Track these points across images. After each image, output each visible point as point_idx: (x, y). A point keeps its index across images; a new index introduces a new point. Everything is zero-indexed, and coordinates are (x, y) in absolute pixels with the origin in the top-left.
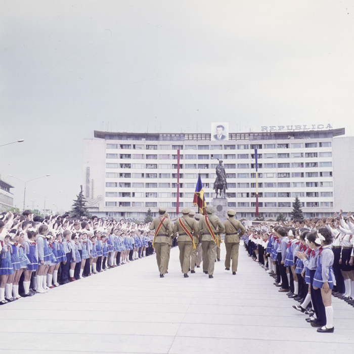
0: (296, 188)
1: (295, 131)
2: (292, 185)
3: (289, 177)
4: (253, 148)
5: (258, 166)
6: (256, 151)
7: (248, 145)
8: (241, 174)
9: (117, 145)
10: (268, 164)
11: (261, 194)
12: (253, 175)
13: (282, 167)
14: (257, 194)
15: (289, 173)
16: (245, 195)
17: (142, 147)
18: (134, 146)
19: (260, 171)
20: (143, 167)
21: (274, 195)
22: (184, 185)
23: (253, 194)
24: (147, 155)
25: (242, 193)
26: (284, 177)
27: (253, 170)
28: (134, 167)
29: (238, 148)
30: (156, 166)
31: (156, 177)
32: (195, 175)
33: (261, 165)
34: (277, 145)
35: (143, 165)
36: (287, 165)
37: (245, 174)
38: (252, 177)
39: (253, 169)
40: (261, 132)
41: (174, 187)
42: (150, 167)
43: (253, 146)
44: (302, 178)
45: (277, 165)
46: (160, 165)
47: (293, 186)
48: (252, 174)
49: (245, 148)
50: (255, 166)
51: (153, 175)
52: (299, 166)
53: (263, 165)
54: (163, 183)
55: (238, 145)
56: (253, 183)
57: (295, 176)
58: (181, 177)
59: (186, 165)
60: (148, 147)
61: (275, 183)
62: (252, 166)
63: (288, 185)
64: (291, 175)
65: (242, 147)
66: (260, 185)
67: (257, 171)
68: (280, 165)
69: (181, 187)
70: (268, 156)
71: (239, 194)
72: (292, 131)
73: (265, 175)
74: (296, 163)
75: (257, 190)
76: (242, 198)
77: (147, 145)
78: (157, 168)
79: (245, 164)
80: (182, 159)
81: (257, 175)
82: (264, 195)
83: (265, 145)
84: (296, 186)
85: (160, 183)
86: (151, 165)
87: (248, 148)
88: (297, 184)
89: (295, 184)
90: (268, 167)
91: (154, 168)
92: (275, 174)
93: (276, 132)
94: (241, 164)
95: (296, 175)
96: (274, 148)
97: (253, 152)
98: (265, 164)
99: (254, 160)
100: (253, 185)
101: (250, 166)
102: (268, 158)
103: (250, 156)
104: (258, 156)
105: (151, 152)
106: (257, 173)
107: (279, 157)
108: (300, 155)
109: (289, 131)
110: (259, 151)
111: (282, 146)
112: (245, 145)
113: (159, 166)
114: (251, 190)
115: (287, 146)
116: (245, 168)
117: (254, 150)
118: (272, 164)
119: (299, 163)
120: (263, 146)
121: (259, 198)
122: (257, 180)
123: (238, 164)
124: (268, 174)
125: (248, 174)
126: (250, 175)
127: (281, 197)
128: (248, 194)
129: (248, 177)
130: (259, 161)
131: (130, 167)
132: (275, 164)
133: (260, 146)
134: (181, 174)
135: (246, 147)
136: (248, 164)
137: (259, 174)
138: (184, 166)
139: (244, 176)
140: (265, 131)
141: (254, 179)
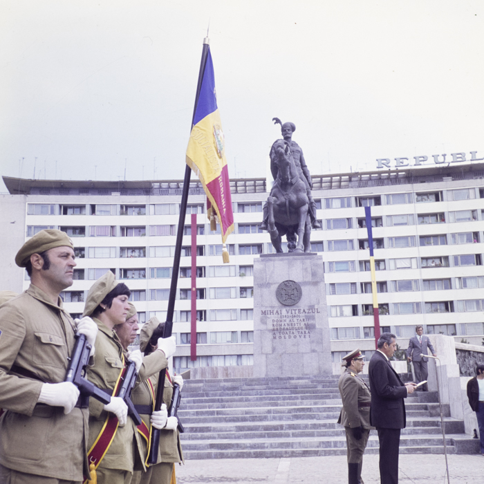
0: (464, 291)
1: (451, 165)
2: (456, 283)
3: (448, 266)
4: (360, 205)
5: (374, 244)
6: (368, 210)
7: (349, 198)
8: (337, 262)
9: (52, 206)
10: (397, 238)
11: (384, 308)
12: (364, 264)
13: (429, 244)
14: (376, 306)
15: (446, 258)
16: (349, 310)
17: (112, 209)
18: (93, 207)
19: (379, 253)
20: (113, 255)
21: (416, 307)
22: (207, 293)
23: (367, 307)
24: (122, 228)
25: (341, 306)
26: (437, 266)
27: (364, 254)
28: (91, 255)
29: (328, 206)
30: (144, 252)
31: (144, 276)
32: (232, 268)
33: (380, 242)
34: (416, 197)
35: (113, 250)
36: (442, 238)
37: (346, 262)
38: (361, 270)
39: (362, 251)
40: (377, 170)
41: (186, 298)
42: (130, 254)
43: (360, 201)
44: (479, 267)
45: (418, 239)
46: (152, 250)
47: (458, 286)
48: (361, 262)
49: (342, 206)
50: (366, 244)
51: (137, 272)
52: (469, 240)
53: (386, 242)
54: (158, 290)
55: (327, 200)
56: (366, 284)
57: (462, 263)
58: (201, 276)
59: (211, 246)
60: (125, 209)
61: (416, 281)
62: (362, 244)
63: (447, 283)
64: (451, 261)
65: (336, 203)
66: (382, 285)
67: (372, 254)
68: (425, 239)
69: (202, 297)
70: (395, 220)
71: (333, 310)
72: (445, 165)
73: (392, 263)
74: (461, 234)
75: (375, 298)
76: (343, 318)
77: (122, 206)
78: (145, 256)
79: (345, 241)
80: (202, 233)
81: (373, 264)
82: (391, 308)
83: (388, 195)
84: (465, 286)
85: (152, 290)
86: (133, 249)
87: (349, 206)
88: (468, 282)
89: (464, 281)
90: (397, 246)
91: (139, 256)
92: (414, 261)
93: (409, 170)
94: (337, 242)
95: (464, 260)
96: (410, 202)
97: (361, 213)
98: (391, 238)
99: (365, 230)
100: (366, 287)
101: (356, 244)
102: (395, 224)
103: (355, 223)
104: (373, 223)
105: (132, 220)
106: (372, 259)
107: (423, 222)
108: (469, 215)
109: (438, 166)
110: (376, 211)
111: (425, 197)
112: (342, 199)
113: (150, 252)
114: (361, 299)
115: (437, 196)
116: (346, 249)
117: (363, 209)
118: (406, 238)
119: (468, 234)
120: (383, 200)
121: (381, 317)
122: (374, 276)
123: (330, 242)
124: (398, 261)
125: (353, 262)
126: (357, 265)
127: (432, 312)
128: (355, 308)
129: (354, 270)
130: (377, 233)
131: (83, 256)
132: (413, 237)
133: (377, 200)
134: (200, 268)
135: (345, 203)
136: (351, 241)
137: (378, 262)
138: (207, 250)
139: (343, 266)
140: (385, 169)
141: (368, 273)
